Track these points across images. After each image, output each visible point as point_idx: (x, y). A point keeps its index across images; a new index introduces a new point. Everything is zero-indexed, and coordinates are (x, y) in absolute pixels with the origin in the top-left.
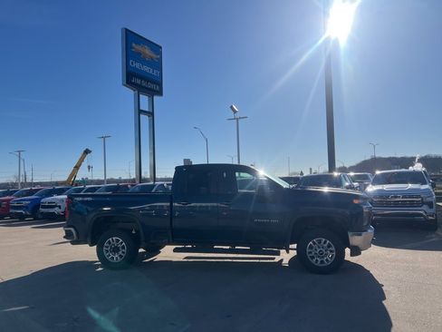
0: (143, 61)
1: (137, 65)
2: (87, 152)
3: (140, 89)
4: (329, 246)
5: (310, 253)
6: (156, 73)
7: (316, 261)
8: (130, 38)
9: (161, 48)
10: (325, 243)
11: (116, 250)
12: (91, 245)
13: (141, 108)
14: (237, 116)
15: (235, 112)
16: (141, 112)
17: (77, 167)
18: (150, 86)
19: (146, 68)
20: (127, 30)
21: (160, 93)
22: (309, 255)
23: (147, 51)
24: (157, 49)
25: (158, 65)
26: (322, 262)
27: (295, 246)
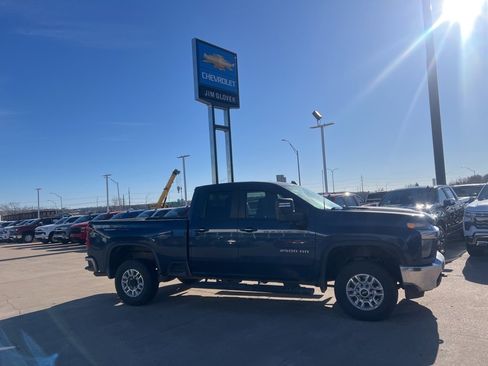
0: (216, 71)
1: (210, 77)
2: (176, 173)
3: (214, 103)
4: (375, 285)
5: (351, 292)
6: (231, 83)
7: (359, 303)
8: (201, 47)
9: (236, 55)
10: (370, 280)
11: (133, 283)
12: (111, 278)
13: (217, 123)
14: (322, 122)
15: (318, 118)
16: (215, 127)
17: (167, 189)
18: (225, 98)
19: (220, 80)
20: (197, 40)
21: (236, 105)
22: (349, 296)
23: (221, 61)
24: (231, 57)
25: (233, 74)
26: (367, 305)
27: (332, 283)
